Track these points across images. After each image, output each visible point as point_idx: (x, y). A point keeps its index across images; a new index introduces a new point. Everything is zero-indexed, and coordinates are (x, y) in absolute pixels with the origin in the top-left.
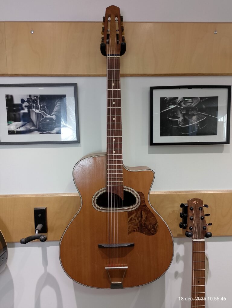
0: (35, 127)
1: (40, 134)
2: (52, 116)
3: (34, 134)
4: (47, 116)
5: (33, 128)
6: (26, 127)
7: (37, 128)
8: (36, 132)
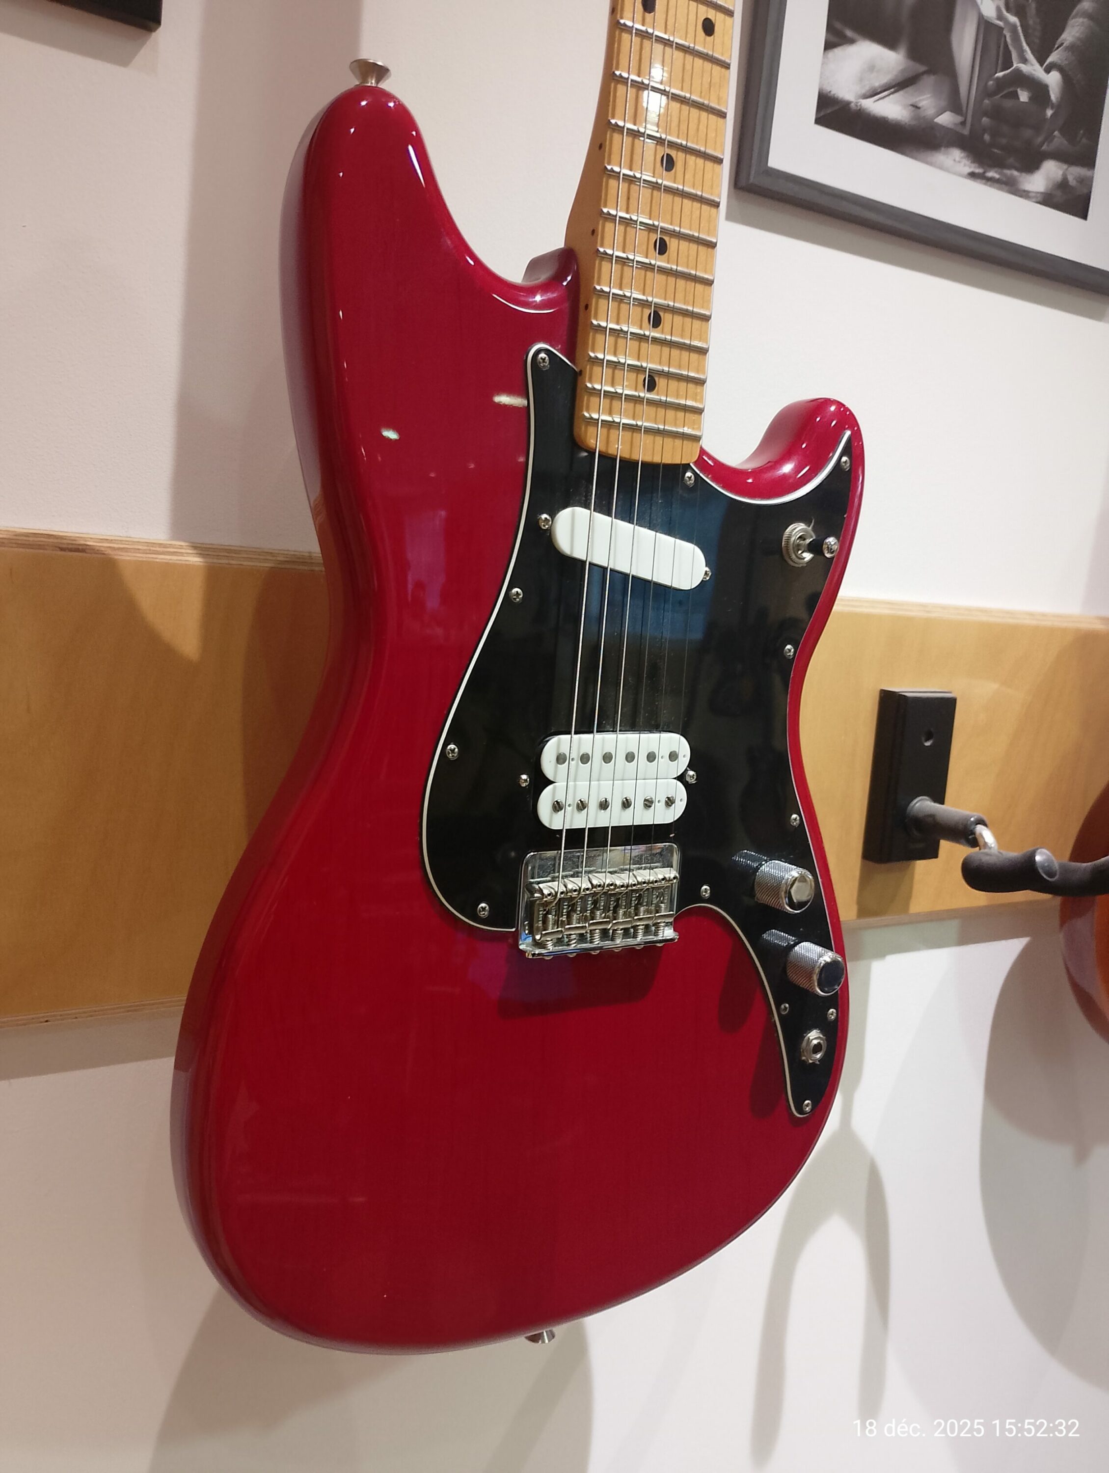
0: (959, 119)
1: (972, 175)
2: (1048, 71)
3: (941, 168)
4: (1025, 61)
5: (946, 119)
6: (913, 100)
7: (966, 132)
8: (956, 154)
